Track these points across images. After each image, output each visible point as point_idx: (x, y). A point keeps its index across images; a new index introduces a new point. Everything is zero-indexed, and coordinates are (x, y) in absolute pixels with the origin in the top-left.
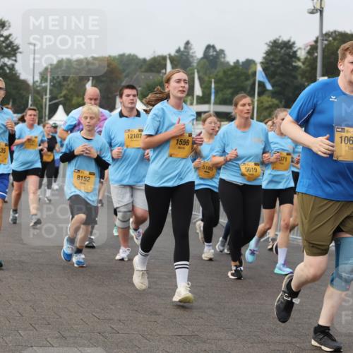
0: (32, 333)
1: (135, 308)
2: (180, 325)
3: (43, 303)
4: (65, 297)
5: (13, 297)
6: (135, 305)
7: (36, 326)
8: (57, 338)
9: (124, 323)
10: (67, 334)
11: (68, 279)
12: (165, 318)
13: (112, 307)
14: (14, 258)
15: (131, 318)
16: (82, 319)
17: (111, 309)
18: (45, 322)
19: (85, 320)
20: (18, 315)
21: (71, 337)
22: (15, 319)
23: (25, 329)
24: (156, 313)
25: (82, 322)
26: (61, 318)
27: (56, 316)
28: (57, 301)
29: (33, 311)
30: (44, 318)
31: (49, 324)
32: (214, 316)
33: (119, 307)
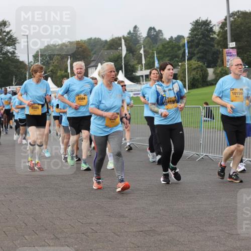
0: (34, 237)
1: (108, 214)
2: (142, 223)
3: (42, 215)
4: (57, 210)
5: (20, 212)
6: (108, 212)
7: (37, 232)
8: (52, 239)
9: (100, 225)
10: (59, 236)
11: (60, 197)
12: (130, 219)
13: (91, 214)
14: (20, 185)
15: (106, 221)
16: (70, 225)
17: (91, 216)
18: (43, 228)
19: (72, 225)
20: (24, 225)
21: (63, 237)
22: (21, 228)
23: (29, 235)
24: (123, 216)
25: (70, 227)
26: (55, 224)
27: (51, 224)
28: (52, 213)
29: (34, 221)
30: (42, 226)
31: (46, 229)
32: (165, 216)
33: (97, 214)
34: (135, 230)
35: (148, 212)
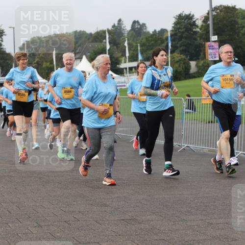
0: (17, 225)
1: (91, 203)
2: (123, 212)
3: (25, 204)
4: (40, 198)
5: (4, 201)
6: (91, 201)
7: (21, 220)
8: (35, 227)
9: (83, 214)
10: (42, 224)
11: (43, 186)
12: (112, 208)
13: (74, 203)
14: (5, 174)
15: (88, 210)
16: (53, 213)
17: (74, 204)
18: (27, 216)
19: (55, 213)
20: (8, 213)
21: (45, 225)
22: (5, 216)
23: (13, 222)
24: (105, 205)
25: (53, 215)
26: (38, 213)
27: (35, 212)
28: (36, 202)
29: (18, 209)
30: (26, 214)
31: (30, 217)
32: (147, 205)
33: (79, 202)
34: (116, 219)
35: (129, 201)
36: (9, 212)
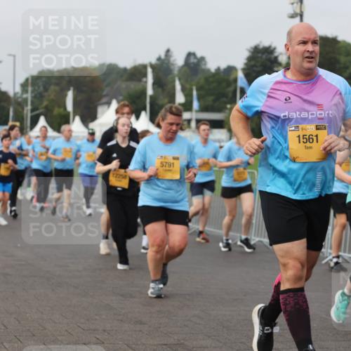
0: (16, 345)
1: (120, 318)
2: (166, 334)
3: (28, 315)
4: (49, 309)
6: (120, 315)
7: (21, 338)
9: (109, 334)
11: (53, 290)
12: (150, 327)
13: (97, 317)
15: (116, 328)
16: (66, 330)
17: (96, 319)
18: (30, 334)
19: (70, 331)
20: (3, 328)
23: (10, 342)
24: (141, 323)
25: (66, 333)
26: (45, 329)
27: (41, 328)
28: (42, 313)
29: (17, 322)
30: (29, 330)
31: (34, 335)
32: (199, 324)
33: (104, 317)
34: (156, 343)
35: (174, 318)
36: (5, 326)
